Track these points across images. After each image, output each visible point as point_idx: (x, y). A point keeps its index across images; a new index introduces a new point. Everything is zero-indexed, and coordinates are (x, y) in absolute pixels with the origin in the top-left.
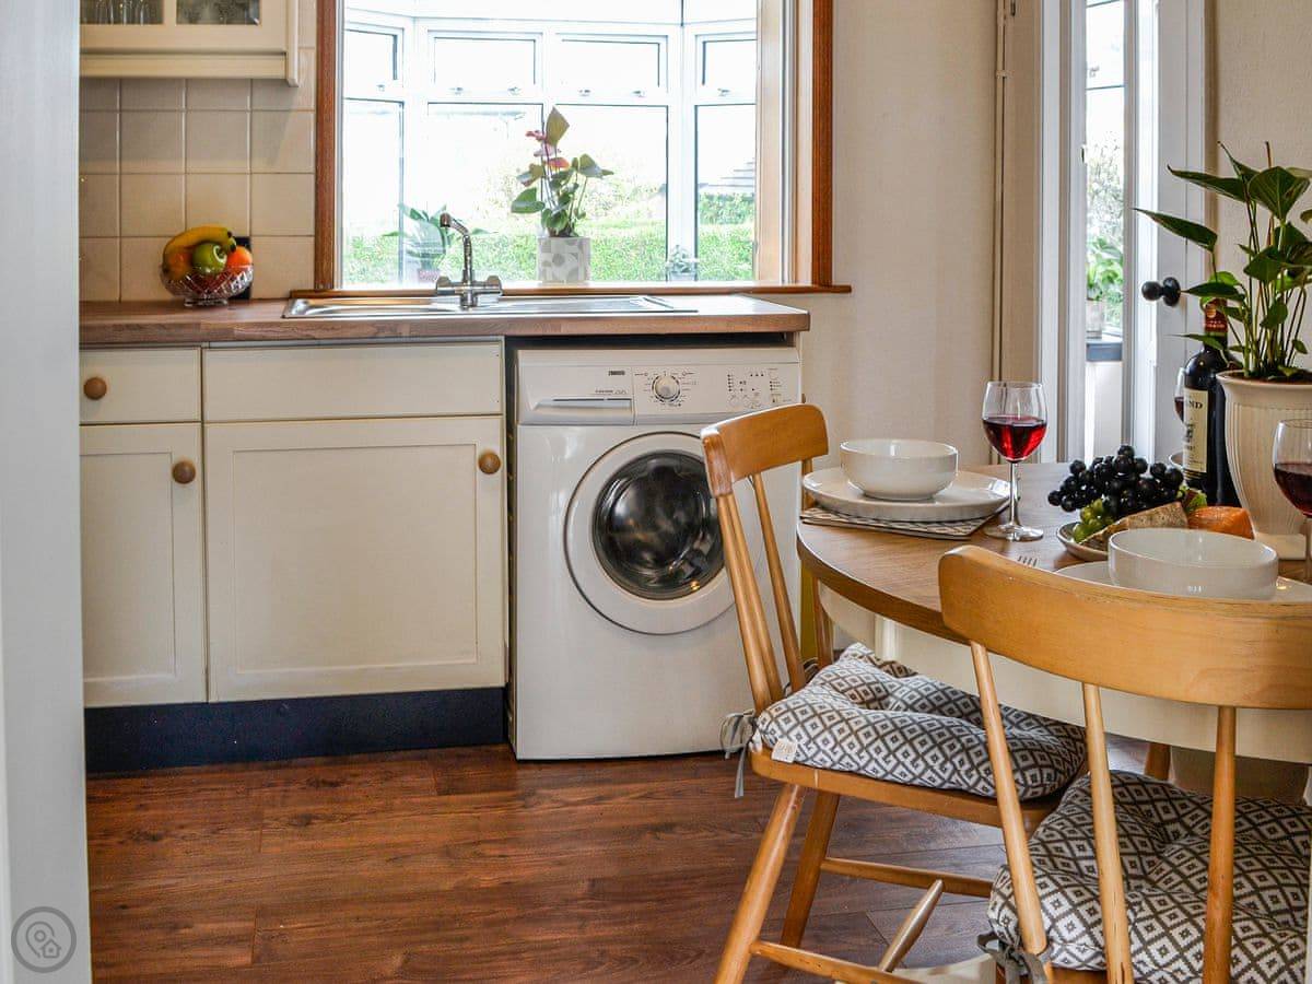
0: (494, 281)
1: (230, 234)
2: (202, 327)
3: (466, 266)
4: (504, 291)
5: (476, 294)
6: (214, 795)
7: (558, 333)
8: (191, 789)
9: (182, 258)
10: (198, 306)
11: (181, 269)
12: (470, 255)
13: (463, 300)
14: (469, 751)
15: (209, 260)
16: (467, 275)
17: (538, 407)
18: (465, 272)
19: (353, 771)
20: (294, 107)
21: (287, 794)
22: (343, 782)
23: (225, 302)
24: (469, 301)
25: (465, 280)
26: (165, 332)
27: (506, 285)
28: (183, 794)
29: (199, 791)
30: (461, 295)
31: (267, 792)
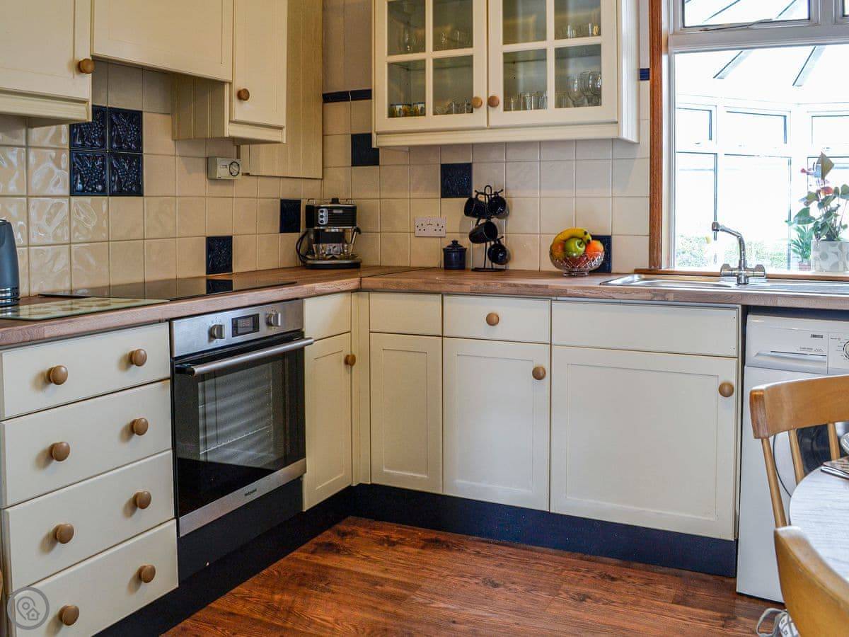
0: (760, 268)
1: (586, 233)
2: (549, 287)
3: (741, 257)
4: (767, 275)
5: (747, 277)
6: (543, 568)
7: (775, 305)
8: (533, 561)
9: (560, 247)
10: (570, 275)
11: (559, 253)
12: (744, 250)
13: (739, 280)
14: (711, 578)
15: (573, 249)
16: (742, 264)
17: (758, 354)
18: (740, 262)
19: (629, 573)
20: (638, 157)
21: (583, 578)
22: (620, 579)
23: (586, 274)
24: (743, 281)
25: (740, 268)
26: (529, 289)
27: (769, 271)
28: (527, 563)
29: (537, 563)
30: (738, 276)
31: (572, 574)
